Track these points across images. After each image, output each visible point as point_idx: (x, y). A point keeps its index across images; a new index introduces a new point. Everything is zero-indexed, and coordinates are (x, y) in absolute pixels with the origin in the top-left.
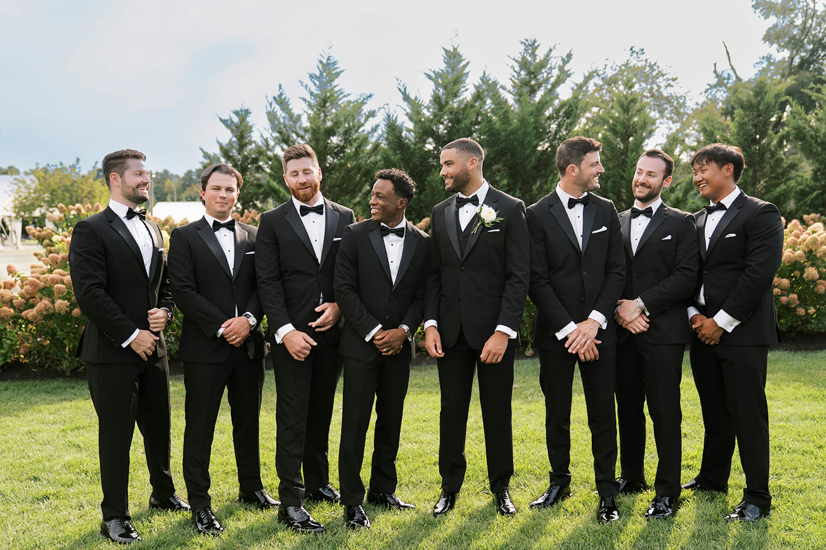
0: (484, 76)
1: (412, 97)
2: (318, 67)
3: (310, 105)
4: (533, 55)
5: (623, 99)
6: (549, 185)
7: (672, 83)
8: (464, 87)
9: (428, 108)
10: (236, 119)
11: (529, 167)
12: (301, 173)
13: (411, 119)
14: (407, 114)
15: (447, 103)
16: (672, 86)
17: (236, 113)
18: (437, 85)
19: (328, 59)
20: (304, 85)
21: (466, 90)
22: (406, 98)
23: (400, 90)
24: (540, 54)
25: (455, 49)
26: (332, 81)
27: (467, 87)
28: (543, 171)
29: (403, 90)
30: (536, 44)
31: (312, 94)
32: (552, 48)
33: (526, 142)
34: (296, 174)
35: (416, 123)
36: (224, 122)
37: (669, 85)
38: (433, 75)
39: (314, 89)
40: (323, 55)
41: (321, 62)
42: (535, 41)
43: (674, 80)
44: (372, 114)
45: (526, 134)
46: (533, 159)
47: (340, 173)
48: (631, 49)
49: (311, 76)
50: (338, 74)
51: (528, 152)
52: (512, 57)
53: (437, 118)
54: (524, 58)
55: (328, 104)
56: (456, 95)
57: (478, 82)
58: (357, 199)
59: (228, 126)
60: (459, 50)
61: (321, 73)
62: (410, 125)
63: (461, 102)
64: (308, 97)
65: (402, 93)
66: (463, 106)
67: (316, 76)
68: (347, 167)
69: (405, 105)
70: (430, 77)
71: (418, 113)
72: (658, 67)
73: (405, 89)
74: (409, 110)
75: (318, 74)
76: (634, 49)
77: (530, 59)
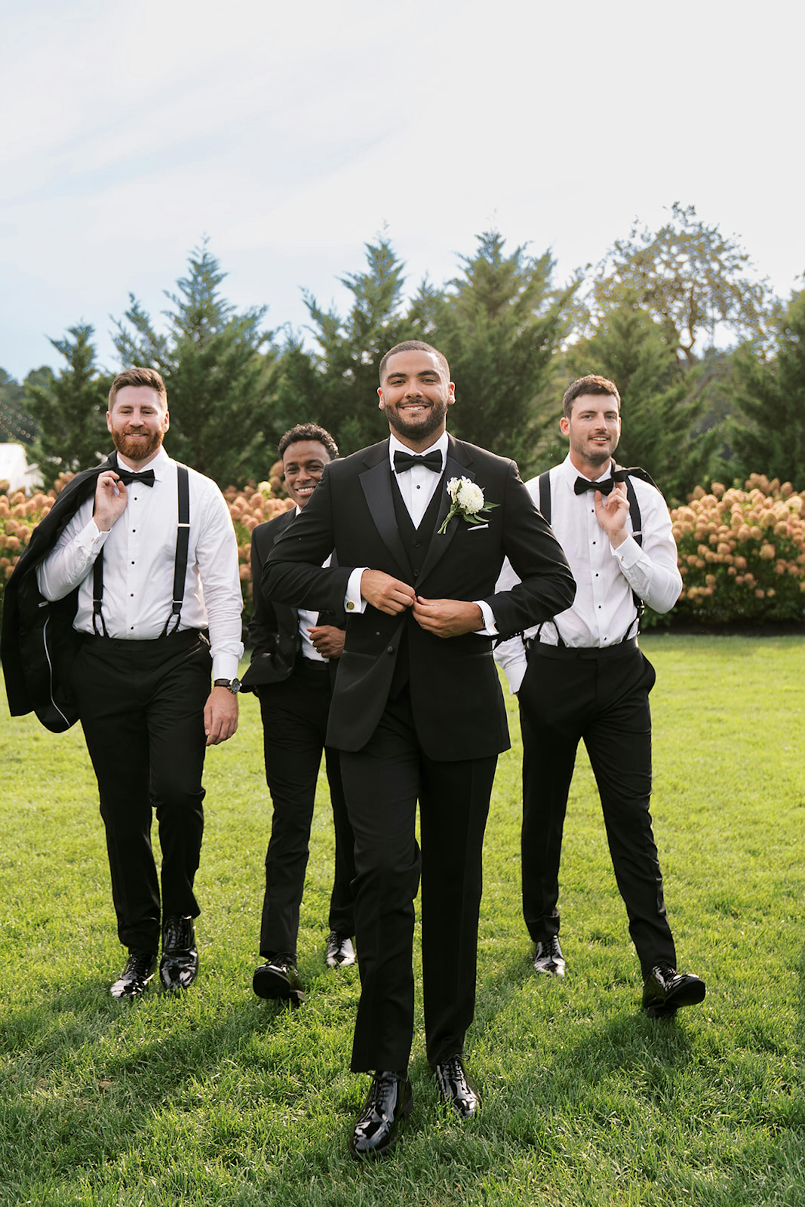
0: (424, 288)
1: (325, 311)
2: (190, 271)
3: (178, 321)
4: (496, 255)
5: (621, 319)
6: (514, 440)
7: (742, 264)
8: (398, 298)
9: (346, 328)
10: (73, 340)
11: (487, 413)
12: (137, 411)
13: (323, 343)
14: (318, 339)
15: (373, 324)
16: (740, 269)
17: (74, 331)
18: (360, 297)
19: (205, 257)
20: (171, 295)
21: (401, 302)
22: (316, 314)
23: (306, 303)
24: (506, 253)
25: (384, 246)
26: (210, 288)
27: (401, 298)
28: (507, 420)
29: (311, 303)
30: (500, 241)
31: (182, 307)
32: (521, 247)
33: (481, 381)
34: (128, 410)
35: (329, 350)
36: (56, 344)
37: (737, 267)
38: (354, 282)
39: (186, 301)
40: (197, 252)
41: (194, 262)
42: (497, 237)
43: (744, 258)
44: (268, 336)
45: (481, 369)
46: (492, 403)
47: (222, 419)
48: (675, 206)
49: (180, 284)
50: (218, 280)
51: (485, 392)
52: (465, 257)
53: (359, 343)
54: (482, 259)
55: (205, 321)
56: (386, 311)
57: (416, 295)
58: (245, 455)
59: (61, 350)
60: (390, 247)
61: (195, 277)
62: (321, 352)
63: (393, 321)
64: (177, 311)
65: (309, 307)
66: (396, 326)
67: (187, 281)
68: (232, 411)
69: (314, 324)
70: (348, 284)
71: (334, 337)
72: (720, 236)
73: (314, 303)
74: (320, 333)
75: (190, 278)
76: (679, 207)
77: (490, 260)
